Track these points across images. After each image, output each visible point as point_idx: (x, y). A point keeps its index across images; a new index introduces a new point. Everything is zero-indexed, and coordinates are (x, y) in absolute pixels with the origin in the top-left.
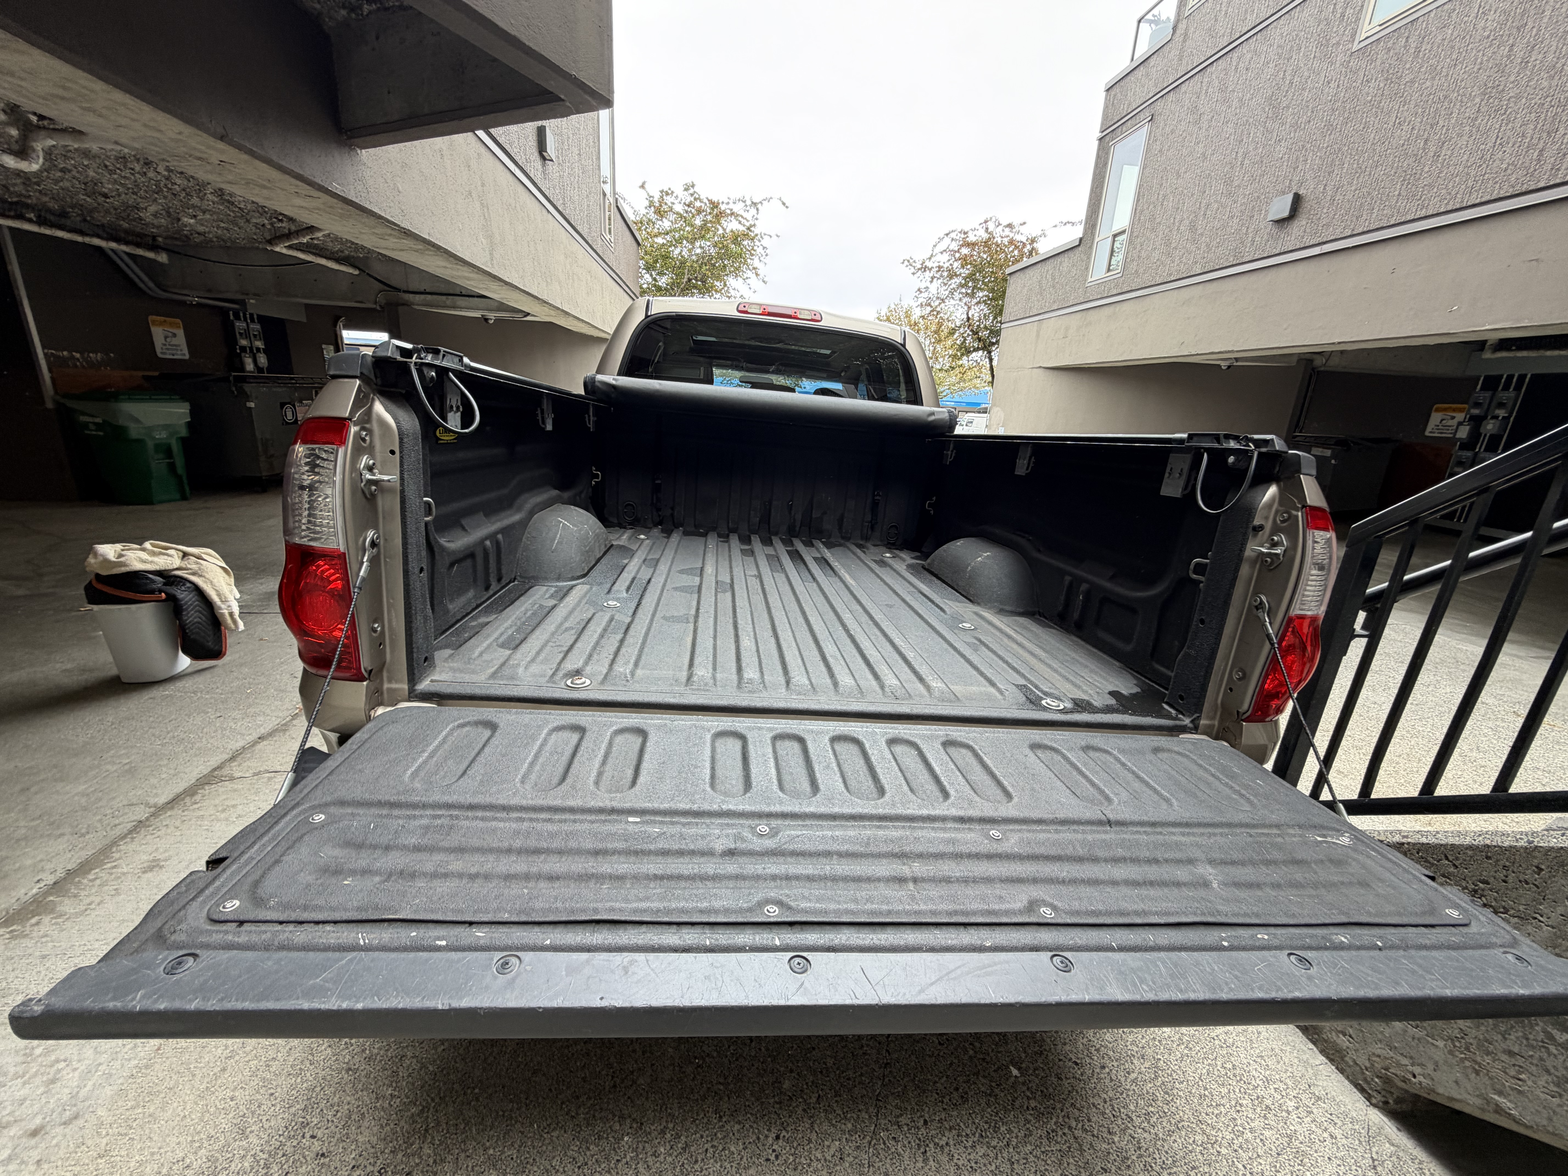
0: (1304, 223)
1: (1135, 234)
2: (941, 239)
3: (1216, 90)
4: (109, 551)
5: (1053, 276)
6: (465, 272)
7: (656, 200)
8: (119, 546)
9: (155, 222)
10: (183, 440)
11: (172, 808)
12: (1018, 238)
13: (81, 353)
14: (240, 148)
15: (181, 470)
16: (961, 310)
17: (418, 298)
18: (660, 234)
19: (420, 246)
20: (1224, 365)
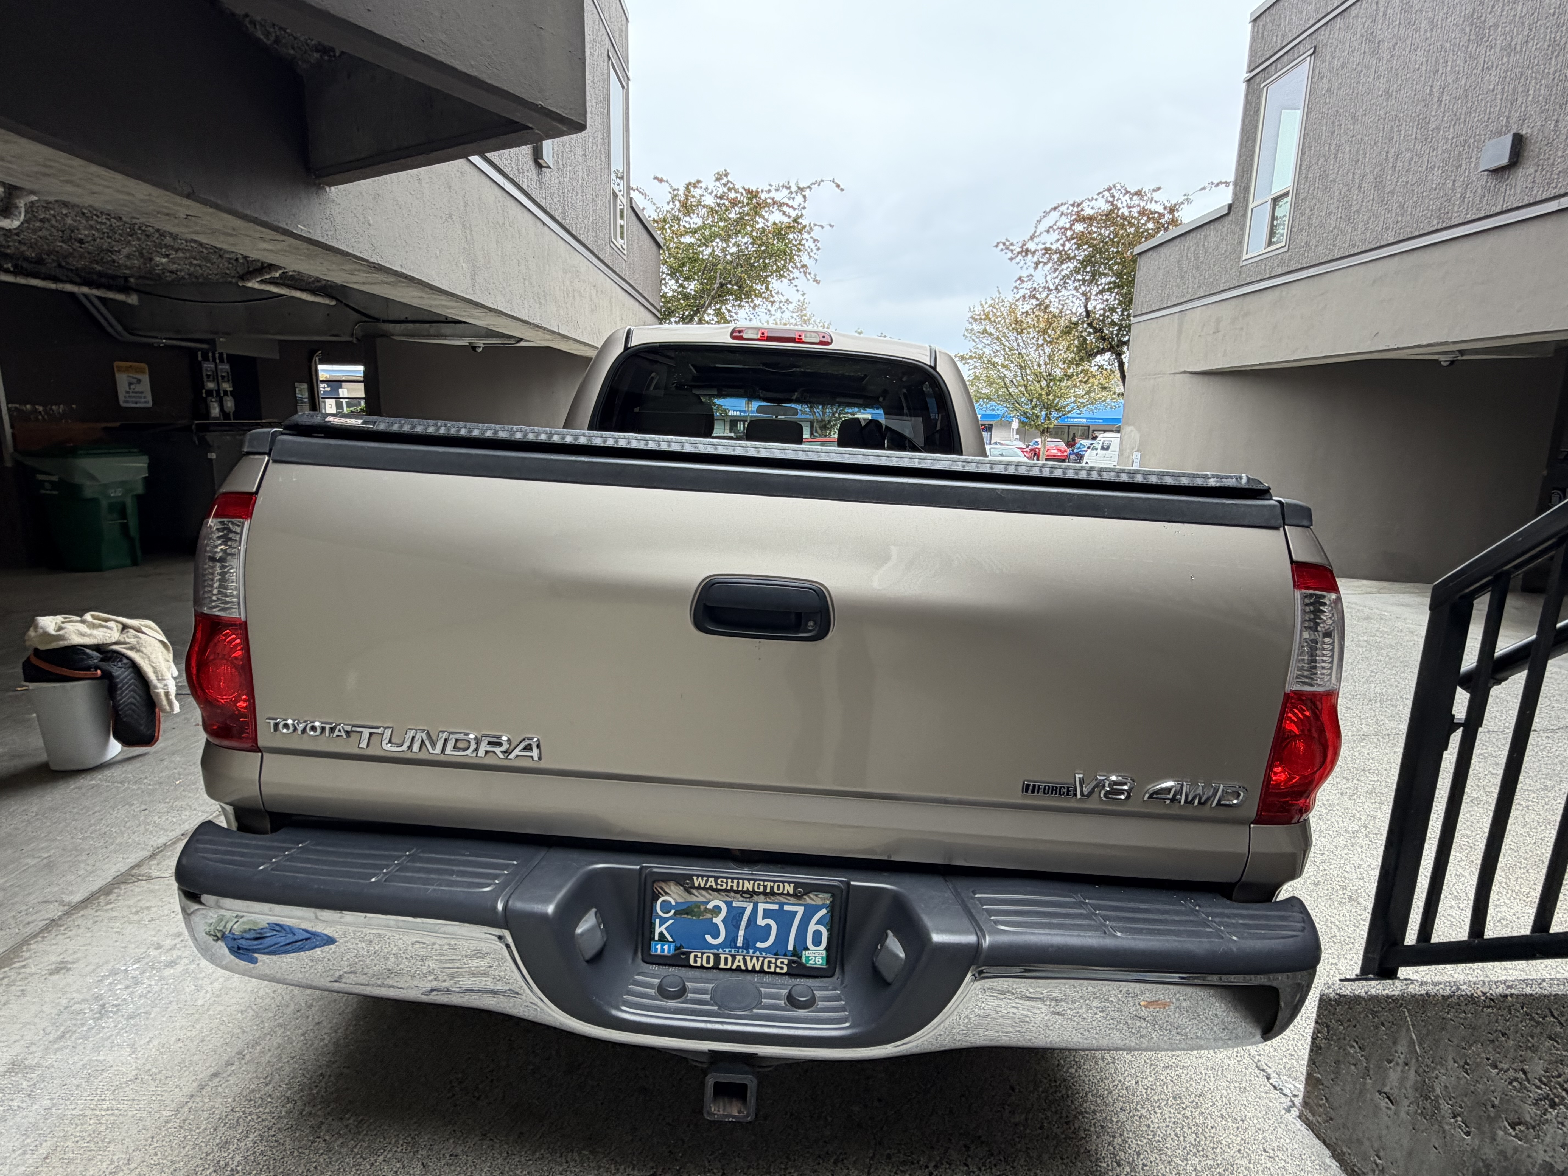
0: (1532, 170)
1: (1302, 196)
2: (1046, 213)
3: (1397, 10)
4: (49, 623)
5: (1196, 255)
6: (444, 301)
7: (681, 192)
8: (59, 619)
9: (128, 263)
10: (139, 497)
11: (86, 907)
12: (1152, 207)
13: (44, 406)
14: (205, 202)
15: (134, 531)
16: (1077, 302)
17: (399, 328)
18: (686, 232)
19: (392, 279)
20: (1444, 360)
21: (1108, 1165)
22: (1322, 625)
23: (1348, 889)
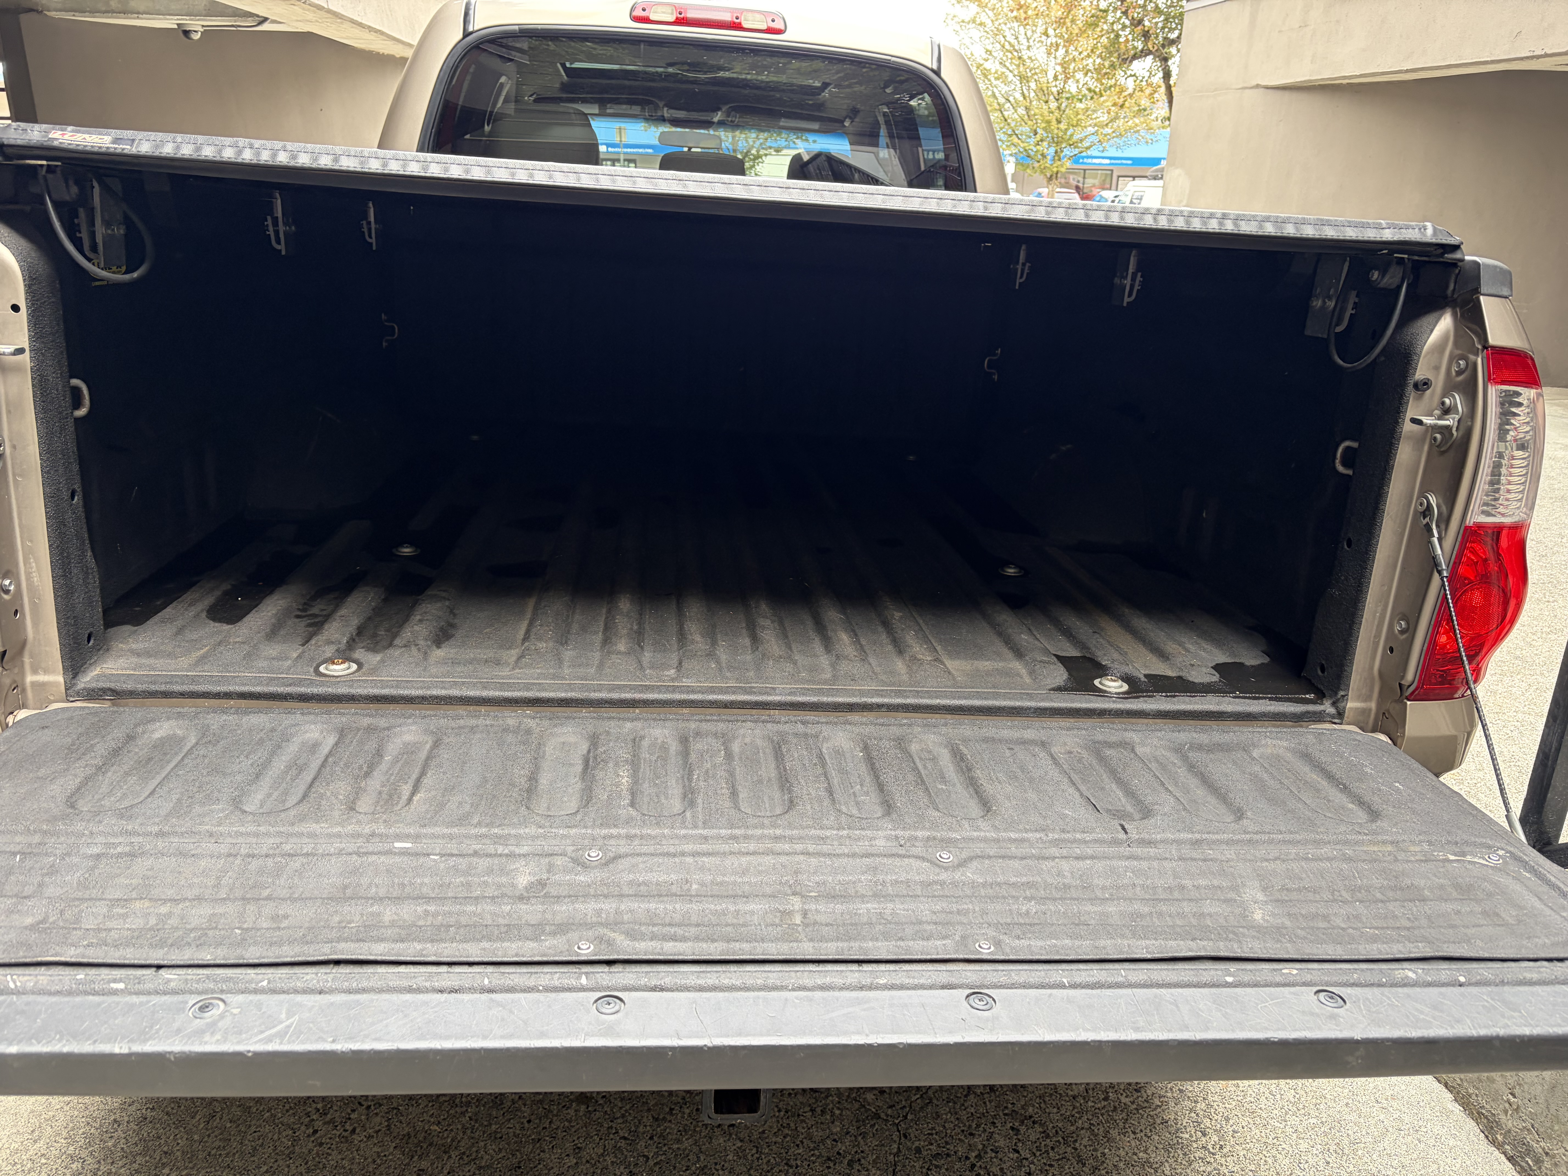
21: (1191, 1136)
22: (1511, 433)
23: (1466, 783)
